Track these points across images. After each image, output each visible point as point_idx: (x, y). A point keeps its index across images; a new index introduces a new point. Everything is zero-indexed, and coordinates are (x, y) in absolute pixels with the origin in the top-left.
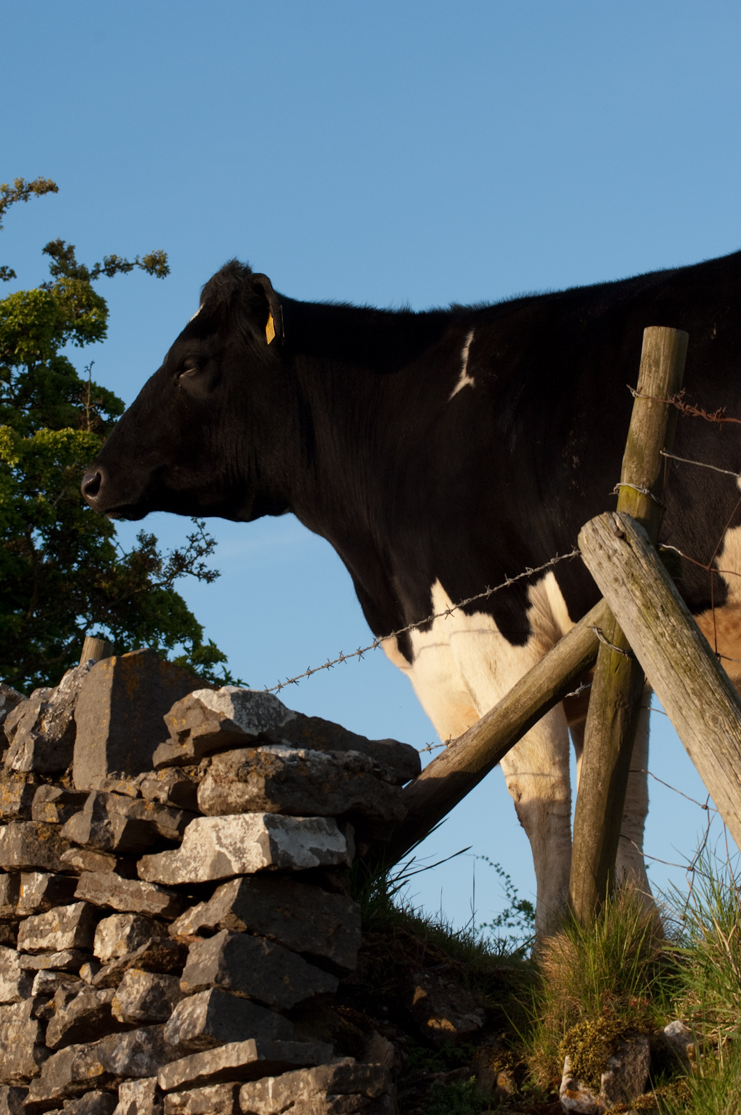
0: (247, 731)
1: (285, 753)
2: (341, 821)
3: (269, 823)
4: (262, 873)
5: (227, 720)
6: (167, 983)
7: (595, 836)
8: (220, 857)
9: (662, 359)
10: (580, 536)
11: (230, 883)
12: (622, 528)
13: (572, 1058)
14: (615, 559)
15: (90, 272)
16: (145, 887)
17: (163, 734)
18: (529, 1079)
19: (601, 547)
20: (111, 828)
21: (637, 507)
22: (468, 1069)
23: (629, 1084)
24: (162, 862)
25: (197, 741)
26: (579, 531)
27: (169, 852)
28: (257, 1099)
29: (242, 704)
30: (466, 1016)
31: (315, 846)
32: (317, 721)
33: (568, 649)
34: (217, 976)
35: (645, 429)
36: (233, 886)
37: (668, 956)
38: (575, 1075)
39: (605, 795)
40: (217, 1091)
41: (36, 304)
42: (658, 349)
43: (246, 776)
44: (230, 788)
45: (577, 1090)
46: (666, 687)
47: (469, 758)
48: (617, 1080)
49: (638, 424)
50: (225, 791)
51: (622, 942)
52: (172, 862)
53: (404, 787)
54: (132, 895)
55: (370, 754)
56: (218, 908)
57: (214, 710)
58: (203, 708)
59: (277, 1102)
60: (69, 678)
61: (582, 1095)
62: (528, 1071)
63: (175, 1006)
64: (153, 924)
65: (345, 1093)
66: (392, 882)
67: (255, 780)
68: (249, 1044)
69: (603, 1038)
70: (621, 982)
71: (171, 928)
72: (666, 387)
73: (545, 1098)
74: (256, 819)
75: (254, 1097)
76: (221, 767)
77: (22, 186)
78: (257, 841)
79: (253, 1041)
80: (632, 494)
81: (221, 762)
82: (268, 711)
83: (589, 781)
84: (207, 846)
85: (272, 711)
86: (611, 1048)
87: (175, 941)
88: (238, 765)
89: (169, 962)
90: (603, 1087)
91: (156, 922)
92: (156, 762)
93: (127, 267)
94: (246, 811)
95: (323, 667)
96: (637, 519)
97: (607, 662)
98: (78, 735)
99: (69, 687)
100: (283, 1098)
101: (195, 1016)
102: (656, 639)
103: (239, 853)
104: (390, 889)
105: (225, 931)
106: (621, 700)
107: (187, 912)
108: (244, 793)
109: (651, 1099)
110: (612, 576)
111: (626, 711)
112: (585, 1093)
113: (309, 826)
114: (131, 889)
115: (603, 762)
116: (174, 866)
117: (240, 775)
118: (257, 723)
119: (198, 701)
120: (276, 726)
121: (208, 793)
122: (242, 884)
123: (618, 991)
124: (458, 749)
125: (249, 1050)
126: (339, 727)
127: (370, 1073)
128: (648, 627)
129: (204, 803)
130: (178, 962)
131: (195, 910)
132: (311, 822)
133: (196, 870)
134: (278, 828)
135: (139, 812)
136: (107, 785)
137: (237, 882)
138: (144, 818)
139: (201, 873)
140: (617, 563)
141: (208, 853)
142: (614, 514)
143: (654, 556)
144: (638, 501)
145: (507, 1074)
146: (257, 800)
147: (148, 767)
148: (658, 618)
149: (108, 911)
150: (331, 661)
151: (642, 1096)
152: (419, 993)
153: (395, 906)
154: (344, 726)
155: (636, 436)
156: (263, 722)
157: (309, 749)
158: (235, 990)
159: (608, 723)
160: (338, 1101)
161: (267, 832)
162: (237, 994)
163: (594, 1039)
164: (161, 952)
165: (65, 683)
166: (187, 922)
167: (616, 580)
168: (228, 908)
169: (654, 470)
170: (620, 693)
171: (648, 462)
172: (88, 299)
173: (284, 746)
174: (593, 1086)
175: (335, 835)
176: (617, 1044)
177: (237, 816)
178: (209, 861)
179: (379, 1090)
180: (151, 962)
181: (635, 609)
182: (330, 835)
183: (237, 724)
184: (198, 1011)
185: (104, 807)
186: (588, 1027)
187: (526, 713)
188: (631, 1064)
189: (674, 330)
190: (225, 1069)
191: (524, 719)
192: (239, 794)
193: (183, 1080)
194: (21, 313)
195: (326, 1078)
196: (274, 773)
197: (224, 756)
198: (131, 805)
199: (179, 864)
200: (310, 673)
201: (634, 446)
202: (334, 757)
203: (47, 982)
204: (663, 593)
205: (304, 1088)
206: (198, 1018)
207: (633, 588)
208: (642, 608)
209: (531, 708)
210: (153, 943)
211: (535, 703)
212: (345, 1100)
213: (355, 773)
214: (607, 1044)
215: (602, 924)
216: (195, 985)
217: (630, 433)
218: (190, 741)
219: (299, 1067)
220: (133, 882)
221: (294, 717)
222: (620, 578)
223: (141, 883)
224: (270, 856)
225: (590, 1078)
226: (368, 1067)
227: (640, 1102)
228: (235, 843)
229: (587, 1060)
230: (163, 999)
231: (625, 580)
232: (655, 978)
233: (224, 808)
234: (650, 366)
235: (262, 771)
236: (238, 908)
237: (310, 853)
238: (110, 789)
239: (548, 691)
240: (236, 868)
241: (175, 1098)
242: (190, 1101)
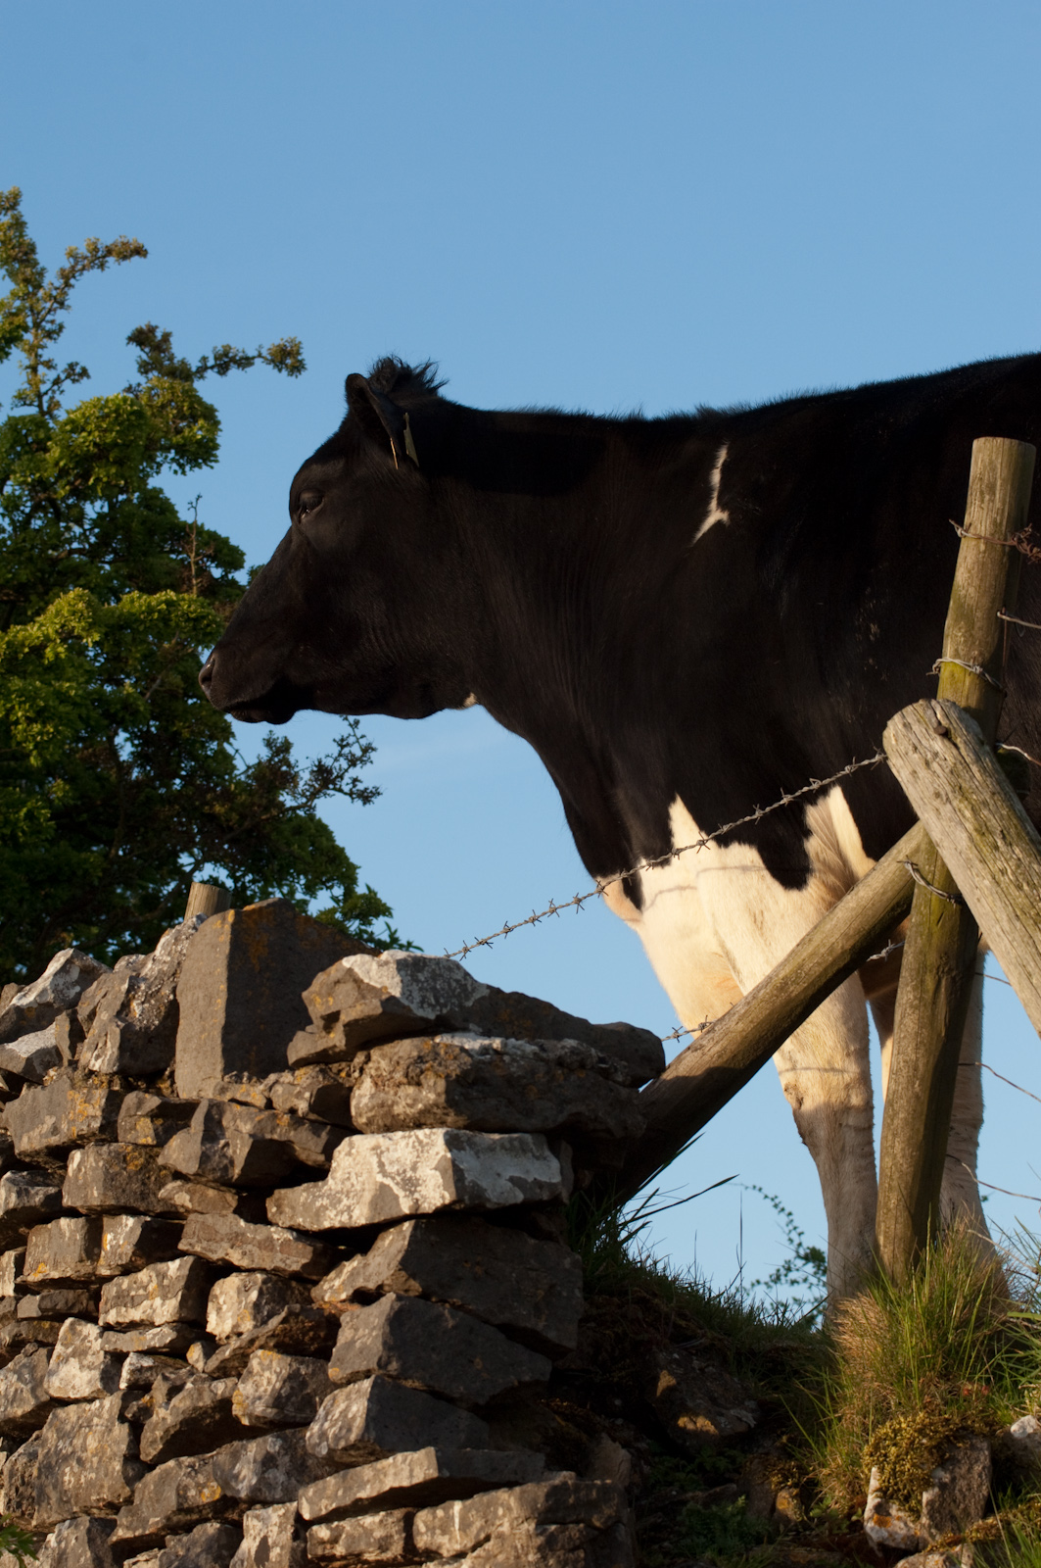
0: (420, 1013)
1: (473, 1043)
2: (554, 1138)
3: (452, 1142)
4: (442, 1212)
5: (392, 998)
6: (310, 1370)
7: (912, 1157)
8: (383, 1193)
9: (999, 483)
10: (886, 733)
11: (398, 1228)
12: (944, 722)
13: (882, 1470)
14: (935, 766)
15: (194, 369)
16: (278, 1235)
17: (302, 1019)
18: (821, 1500)
19: (916, 748)
20: (230, 1152)
21: (965, 693)
22: (735, 1486)
23: (962, 1506)
24: (302, 1199)
25: (351, 1028)
26: (885, 726)
27: (311, 1184)
28: (438, 1531)
29: (412, 976)
30: (732, 1412)
31: (517, 1174)
32: (519, 998)
33: (871, 893)
34: (380, 1359)
35: (976, 582)
36: (401, 1231)
37: (1016, 1325)
38: (884, 1493)
39: (924, 1098)
40: (381, 1521)
41: (119, 415)
42: (993, 470)
43: (418, 1076)
44: (396, 1094)
45: (889, 1514)
46: (1009, 946)
47: (733, 1048)
48: (944, 1499)
49: (966, 575)
50: (390, 1098)
51: (950, 1306)
52: (315, 1198)
53: (641, 1089)
54: (260, 1246)
55: (594, 1043)
56: (381, 1263)
57: (372, 983)
58: (358, 982)
59: (467, 1535)
60: (168, 941)
61: (896, 1522)
62: (819, 1489)
63: (322, 1401)
64: (290, 1287)
65: (562, 1523)
66: (625, 1224)
67: (431, 1083)
68: (427, 1454)
69: (924, 1441)
70: (949, 1362)
71: (315, 1292)
72: (1004, 523)
73: (845, 1526)
74: (433, 1137)
75: (434, 1528)
76: (384, 1064)
77: (96, 250)
78: (436, 1169)
79: (431, 1450)
80: (959, 674)
81: (383, 1056)
82: (450, 985)
83: (901, 1080)
84: (365, 1176)
85: (454, 984)
86: (936, 1455)
87: (321, 1310)
88: (408, 1062)
89: (312, 1339)
90: (925, 1511)
91: (294, 1284)
92: (292, 1058)
93: (245, 362)
94: (419, 1126)
95: (526, 922)
96: (967, 710)
97: (925, 911)
98: (181, 1021)
99: (169, 954)
100: (474, 1530)
101: (350, 1415)
102: (994, 878)
103: (410, 1184)
104: (624, 1234)
105: (392, 1296)
106: (946, 964)
107: (338, 1269)
108: (416, 1101)
109: (992, 1526)
110: (932, 790)
111: (953, 979)
112: (899, 1518)
113: (508, 1145)
114: (258, 1237)
115: (921, 1051)
116: (318, 1204)
117: (411, 1075)
118: (433, 1001)
119: (350, 971)
120: (461, 1006)
121: (365, 1100)
122: (415, 1228)
123: (946, 1375)
124: (716, 1035)
125: (426, 1463)
126: (549, 1006)
127: (598, 1494)
128: (983, 861)
129: (361, 1115)
130: (326, 1339)
131: (349, 1266)
132: (511, 1140)
133: (349, 1209)
134: (464, 1149)
135: (269, 1129)
136: (223, 1090)
137: (407, 1226)
138: (276, 1137)
139: (356, 1213)
140: (939, 771)
141: (367, 1186)
142: (933, 702)
143: (991, 761)
144: (967, 683)
145: (790, 1494)
146: (435, 1110)
147: (281, 1065)
148: (997, 848)
149: (226, 1269)
150: (538, 914)
151: (980, 1522)
152: (665, 1380)
153: (631, 1258)
154: (556, 1004)
155: (964, 592)
156: (442, 1001)
157: (507, 1038)
158: (406, 1379)
159: (928, 996)
160: (552, 1533)
161: (449, 1155)
162: (409, 1384)
163: (912, 1443)
164: (301, 1326)
165: (163, 948)
166: (337, 1283)
167: (938, 795)
168: (395, 1263)
169: (989, 639)
170: (945, 954)
171: (980, 629)
172: (191, 407)
173: (472, 1034)
174: (911, 1510)
175: (545, 1159)
176: (945, 1449)
177: (407, 1133)
178: (368, 1196)
179: (610, 1517)
180: (287, 1340)
181: (964, 835)
182: (538, 1158)
183: (406, 1003)
184: (354, 1408)
185: (220, 1122)
186: (904, 1425)
187: (812, 983)
188: (964, 1478)
189: (1015, 442)
190: (392, 1490)
191: (810, 992)
192: (409, 1101)
193: (334, 1506)
194: (98, 427)
195: (536, 1503)
196: (458, 1071)
197: (387, 1048)
198: (257, 1119)
199: (326, 1202)
200: (508, 930)
201: (961, 606)
202: (542, 1048)
203: (141, 1370)
204: (1004, 812)
205: (504, 1515)
206: (354, 1418)
207: (962, 806)
208: (974, 834)
209: (819, 976)
210: (290, 1313)
211: (825, 970)
212: (563, 1532)
213: (572, 1071)
214: (930, 1450)
215: (922, 1280)
216: (349, 1371)
217: (955, 588)
218: (339, 1028)
219: (497, 1486)
220: (261, 1228)
221: (486, 992)
222: (943, 793)
223: (273, 1229)
224: (453, 1189)
225: (907, 1498)
226: (595, 1485)
227: (977, 1531)
228: (405, 1171)
229: (903, 1472)
230: (305, 1392)
231: (950, 795)
232: (998, 1356)
233: (388, 1122)
234: (982, 493)
235: (441, 1069)
236: (409, 1263)
237: (510, 1184)
238: (228, 1096)
239: (842, 953)
240: (406, 1207)
241: (322, 1532)
242: (344, 1536)
